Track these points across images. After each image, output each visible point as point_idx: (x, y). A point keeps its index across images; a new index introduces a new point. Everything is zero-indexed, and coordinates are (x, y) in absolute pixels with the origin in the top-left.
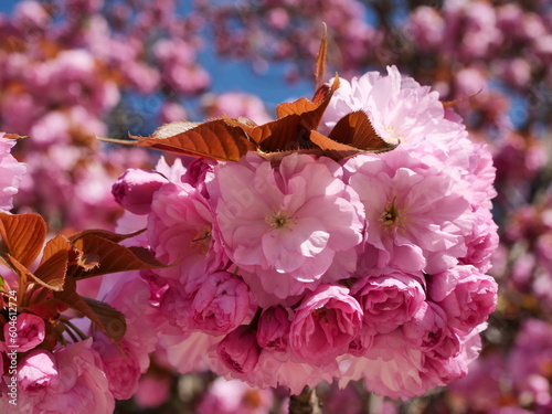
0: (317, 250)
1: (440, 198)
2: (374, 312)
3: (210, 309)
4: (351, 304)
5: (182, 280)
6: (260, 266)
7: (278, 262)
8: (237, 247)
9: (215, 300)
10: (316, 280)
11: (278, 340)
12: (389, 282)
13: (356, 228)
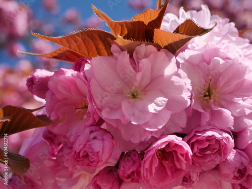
0: (159, 109)
1: (241, 80)
2: (199, 155)
3: (85, 149)
4: (184, 146)
5: (68, 135)
6: (120, 120)
7: (132, 117)
8: (104, 108)
9: (89, 143)
10: (159, 129)
11: (133, 173)
12: (209, 133)
13: (186, 95)
